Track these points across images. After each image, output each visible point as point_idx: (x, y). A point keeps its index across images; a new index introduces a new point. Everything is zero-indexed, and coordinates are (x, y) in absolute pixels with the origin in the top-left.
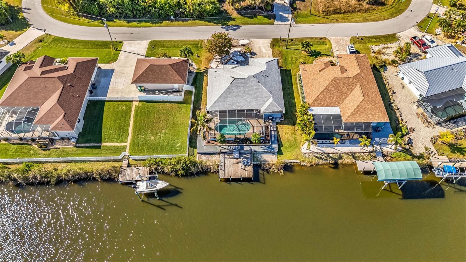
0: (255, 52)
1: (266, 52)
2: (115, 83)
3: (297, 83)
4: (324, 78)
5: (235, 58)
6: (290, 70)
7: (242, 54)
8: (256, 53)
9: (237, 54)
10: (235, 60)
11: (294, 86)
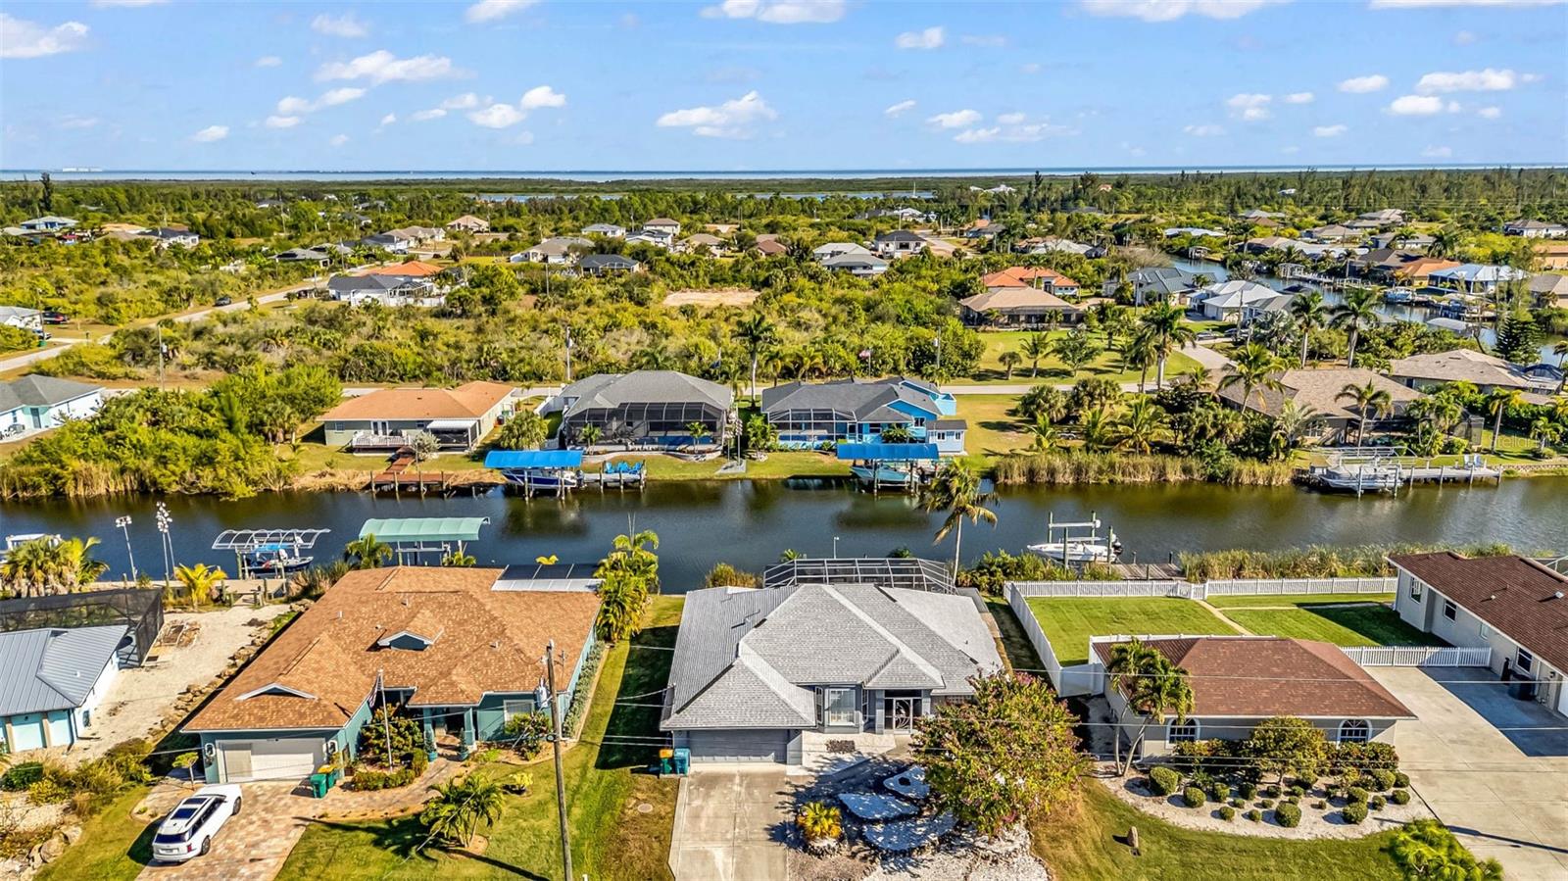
0: (780, 849)
1: (708, 847)
2: (1448, 710)
3: (592, 715)
4: (503, 607)
5: (896, 807)
6: (597, 766)
7: (860, 835)
8: (774, 838)
9: (887, 834)
10: (897, 795)
11: (610, 709)
